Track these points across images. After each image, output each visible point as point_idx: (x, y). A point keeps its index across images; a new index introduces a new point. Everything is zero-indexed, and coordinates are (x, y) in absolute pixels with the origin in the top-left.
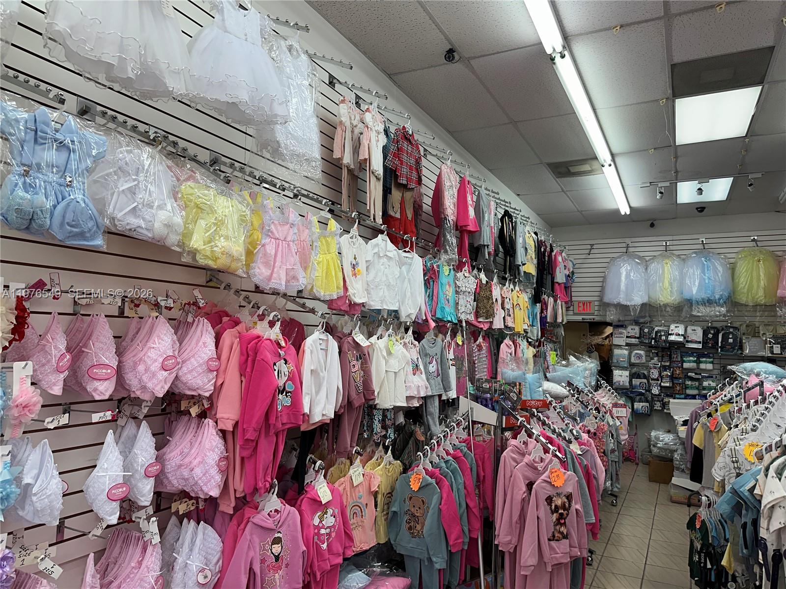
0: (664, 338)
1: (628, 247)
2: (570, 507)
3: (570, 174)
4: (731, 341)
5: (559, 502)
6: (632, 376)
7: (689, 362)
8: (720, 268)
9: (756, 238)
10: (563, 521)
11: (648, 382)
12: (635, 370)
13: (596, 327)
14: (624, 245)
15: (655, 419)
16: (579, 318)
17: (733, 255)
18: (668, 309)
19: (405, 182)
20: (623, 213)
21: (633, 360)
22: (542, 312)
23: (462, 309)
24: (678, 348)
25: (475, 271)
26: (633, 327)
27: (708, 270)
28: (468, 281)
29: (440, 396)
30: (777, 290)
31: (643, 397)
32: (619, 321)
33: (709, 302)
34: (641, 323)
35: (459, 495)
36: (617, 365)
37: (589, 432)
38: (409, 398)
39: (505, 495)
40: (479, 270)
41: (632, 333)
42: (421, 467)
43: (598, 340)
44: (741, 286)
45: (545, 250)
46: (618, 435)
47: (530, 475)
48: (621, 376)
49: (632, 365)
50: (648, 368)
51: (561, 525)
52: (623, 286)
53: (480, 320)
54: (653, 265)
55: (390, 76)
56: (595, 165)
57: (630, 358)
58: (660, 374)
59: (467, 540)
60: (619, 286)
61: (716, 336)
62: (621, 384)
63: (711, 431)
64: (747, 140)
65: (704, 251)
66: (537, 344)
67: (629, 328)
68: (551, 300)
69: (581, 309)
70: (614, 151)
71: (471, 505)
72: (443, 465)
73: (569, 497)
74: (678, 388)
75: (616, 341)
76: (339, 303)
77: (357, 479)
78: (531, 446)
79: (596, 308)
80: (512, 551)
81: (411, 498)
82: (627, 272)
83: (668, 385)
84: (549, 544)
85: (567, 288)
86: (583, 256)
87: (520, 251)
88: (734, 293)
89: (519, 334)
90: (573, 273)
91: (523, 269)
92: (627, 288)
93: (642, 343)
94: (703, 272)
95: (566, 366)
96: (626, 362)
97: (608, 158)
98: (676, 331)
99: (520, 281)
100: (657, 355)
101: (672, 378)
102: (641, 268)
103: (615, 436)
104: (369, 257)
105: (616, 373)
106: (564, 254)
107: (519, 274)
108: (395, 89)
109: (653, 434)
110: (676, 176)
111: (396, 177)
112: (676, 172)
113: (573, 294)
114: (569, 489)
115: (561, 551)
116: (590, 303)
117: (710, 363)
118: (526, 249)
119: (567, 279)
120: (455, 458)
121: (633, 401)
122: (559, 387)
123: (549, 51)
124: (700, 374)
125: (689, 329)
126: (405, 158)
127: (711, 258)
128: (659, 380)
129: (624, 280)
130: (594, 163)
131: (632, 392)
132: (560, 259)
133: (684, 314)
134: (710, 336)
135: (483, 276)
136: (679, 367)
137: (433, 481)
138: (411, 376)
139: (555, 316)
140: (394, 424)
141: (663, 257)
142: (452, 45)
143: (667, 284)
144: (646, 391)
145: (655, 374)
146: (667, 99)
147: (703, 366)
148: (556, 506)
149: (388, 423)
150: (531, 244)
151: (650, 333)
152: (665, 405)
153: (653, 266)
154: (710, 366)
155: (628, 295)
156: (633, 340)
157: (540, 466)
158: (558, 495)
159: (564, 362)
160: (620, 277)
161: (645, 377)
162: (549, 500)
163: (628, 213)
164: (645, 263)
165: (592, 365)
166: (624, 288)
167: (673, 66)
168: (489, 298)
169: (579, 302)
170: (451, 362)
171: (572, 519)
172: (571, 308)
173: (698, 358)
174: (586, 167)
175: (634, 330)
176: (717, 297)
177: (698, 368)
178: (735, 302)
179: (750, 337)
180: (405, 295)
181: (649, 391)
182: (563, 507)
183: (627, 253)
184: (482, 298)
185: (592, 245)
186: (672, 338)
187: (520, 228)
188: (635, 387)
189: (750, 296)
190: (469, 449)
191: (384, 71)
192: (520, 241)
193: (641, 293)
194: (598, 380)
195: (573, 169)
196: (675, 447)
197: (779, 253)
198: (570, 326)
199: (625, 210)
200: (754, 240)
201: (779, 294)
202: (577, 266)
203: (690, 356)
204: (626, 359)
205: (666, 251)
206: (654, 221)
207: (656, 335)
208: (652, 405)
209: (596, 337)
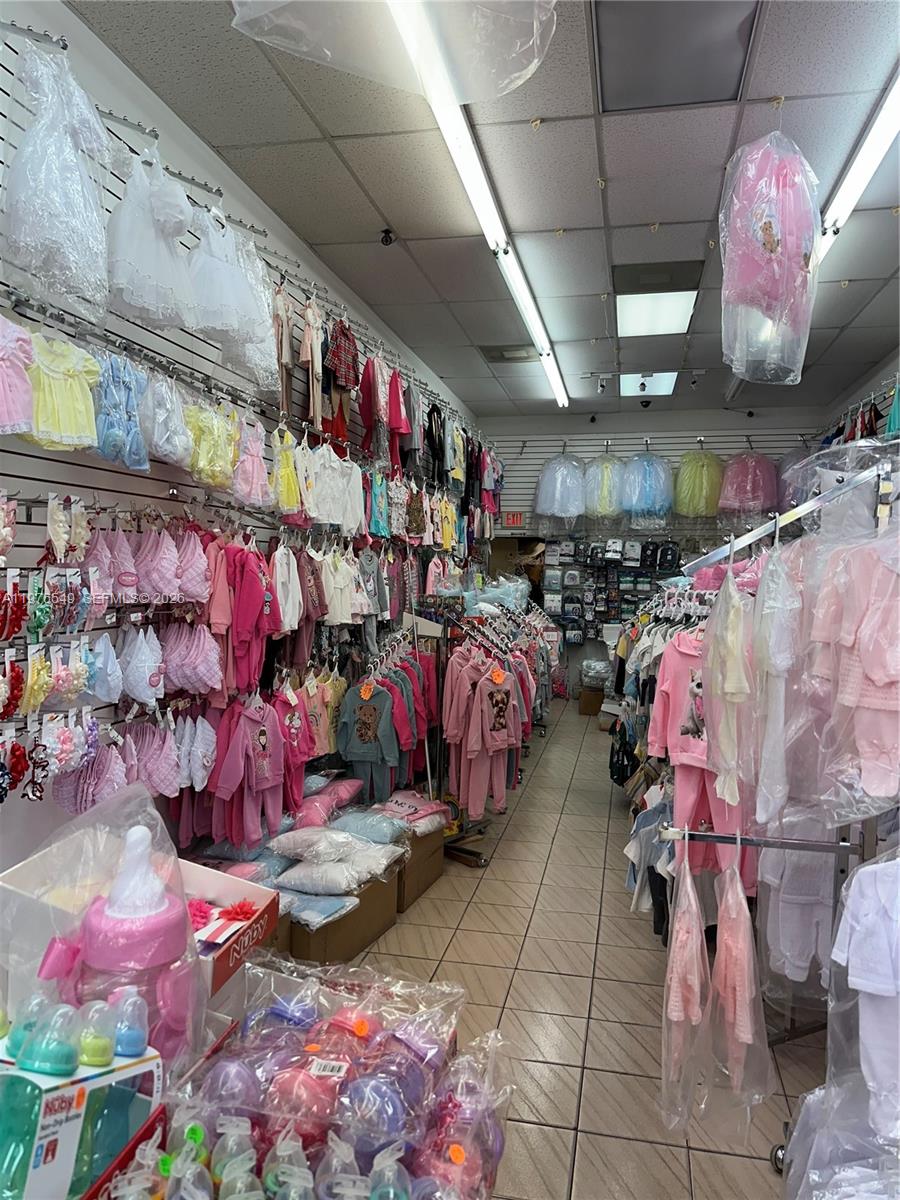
0: (600, 555)
1: (565, 446)
2: (508, 700)
3: (502, 359)
4: (669, 557)
5: (499, 697)
6: (565, 601)
7: (626, 582)
8: (662, 475)
9: (702, 439)
10: (502, 714)
11: (582, 607)
12: (568, 593)
13: (526, 544)
14: (562, 443)
15: (588, 648)
16: (508, 533)
17: (678, 459)
18: (606, 522)
19: (344, 384)
20: (561, 406)
21: (566, 582)
22: (469, 526)
23: (394, 523)
24: (616, 567)
25: (405, 480)
26: (567, 543)
27: (649, 477)
28: (400, 491)
29: (377, 616)
30: (719, 499)
31: (575, 624)
32: (553, 536)
33: (649, 514)
34: (577, 539)
35: (408, 701)
37: (521, 650)
38: (354, 615)
39: (452, 695)
40: (409, 479)
41: (566, 551)
42: (371, 677)
43: (528, 559)
44: (683, 495)
45: (473, 449)
46: (548, 658)
47: (475, 676)
48: (553, 601)
49: (565, 588)
50: (583, 591)
51: (501, 717)
52: (558, 495)
53: (412, 535)
54: (592, 469)
55: (311, 246)
56: (532, 352)
57: (563, 580)
58: (595, 597)
59: (415, 741)
60: (554, 495)
61: (654, 552)
62: (553, 610)
63: (633, 641)
64: (688, 337)
65: (647, 453)
66: (464, 564)
67: (564, 544)
68: (479, 510)
69: (510, 521)
70: (554, 339)
71: (419, 709)
72: (393, 674)
73: (507, 694)
74: (613, 612)
75: (549, 560)
76: (296, 518)
77: (313, 691)
78: (473, 653)
79: (528, 521)
80: (458, 743)
81: (361, 708)
82: (563, 478)
83: (602, 609)
84: (491, 735)
85: (495, 495)
86: (514, 456)
87: (449, 453)
88: (675, 505)
89: (446, 551)
90: (502, 476)
91: (452, 474)
92: (562, 497)
93: (576, 562)
94: (644, 478)
95: (496, 587)
96: (559, 585)
97: (547, 346)
98: (613, 547)
99: (448, 489)
100: (593, 576)
101: (607, 601)
102: (579, 473)
103: (545, 659)
104: (317, 470)
105: (548, 597)
106: (492, 454)
107: (447, 481)
108: (315, 258)
109: (585, 663)
110: (619, 368)
111: (336, 378)
112: (619, 364)
113: (502, 503)
114: (508, 687)
115: (501, 740)
116: (520, 514)
117: (647, 583)
118: (455, 450)
119: (496, 485)
120: (403, 668)
121: (565, 629)
122: (492, 607)
123: (492, 246)
124: (637, 596)
125: (627, 544)
126: (343, 355)
127: (654, 462)
128: (593, 605)
129: (559, 487)
130: (532, 350)
131: (564, 619)
132: (488, 460)
133: (622, 528)
134: (649, 552)
135: (413, 484)
136: (615, 589)
137: (385, 689)
138: (354, 593)
139: (483, 532)
140: (338, 642)
141: (604, 459)
142: (388, 224)
143: (606, 493)
144: (580, 617)
145: (589, 597)
146: (608, 294)
147: (640, 587)
148: (497, 701)
149: (334, 640)
150: (460, 443)
151: (586, 550)
152: (598, 632)
153: (591, 471)
154: (647, 587)
155: (563, 505)
156: (568, 558)
157: (483, 669)
158: (499, 691)
159: (494, 583)
160: (556, 483)
161: (579, 601)
162: (491, 695)
163: (566, 405)
164: (584, 466)
165: (523, 586)
166: (559, 497)
167: (614, 268)
168: (420, 510)
169: (508, 513)
170: (385, 581)
171: (509, 712)
172: (500, 521)
173: (636, 577)
174: (523, 354)
175: (568, 547)
176: (657, 508)
177: (635, 589)
178: (676, 514)
179: (690, 553)
180: (346, 508)
181: (583, 617)
182: (502, 701)
183: (564, 454)
184: (414, 509)
185: (524, 442)
186: (609, 555)
187: (449, 425)
188: (568, 613)
189: (691, 508)
190: (416, 660)
191: (305, 241)
192: (448, 440)
193: (577, 503)
194: (529, 603)
195: (507, 355)
196: (606, 675)
197: (725, 458)
198: (499, 543)
199: (563, 401)
200: (700, 442)
201: (720, 505)
202: (507, 468)
203: (627, 576)
204: (559, 581)
205: (607, 452)
206: (596, 413)
207: (592, 552)
208: (585, 633)
209: (526, 556)
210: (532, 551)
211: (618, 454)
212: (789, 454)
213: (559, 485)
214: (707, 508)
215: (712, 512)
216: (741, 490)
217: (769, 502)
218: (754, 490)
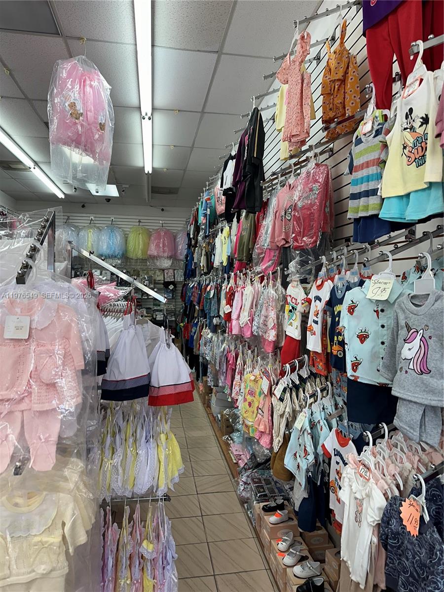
3: (10, 168)
8: (119, 238)
17: (127, 229)
30: (148, 250)
33: (112, 257)
44: (130, 248)
54: (82, 232)
65: (112, 226)
88: (126, 252)
94: (110, 239)
102: (75, 234)
127: (114, 230)
141: (89, 227)
143: (90, 245)
174: (22, 167)
176: (116, 253)
178: (126, 257)
189: (134, 254)
195: (12, 166)
197: (151, 230)
201: (148, 253)
205: (90, 223)
206: (85, 203)
211: (97, 225)
212: (180, 230)
214: (142, 255)
215: (145, 257)
216: (158, 246)
217: (170, 253)
218: (164, 246)
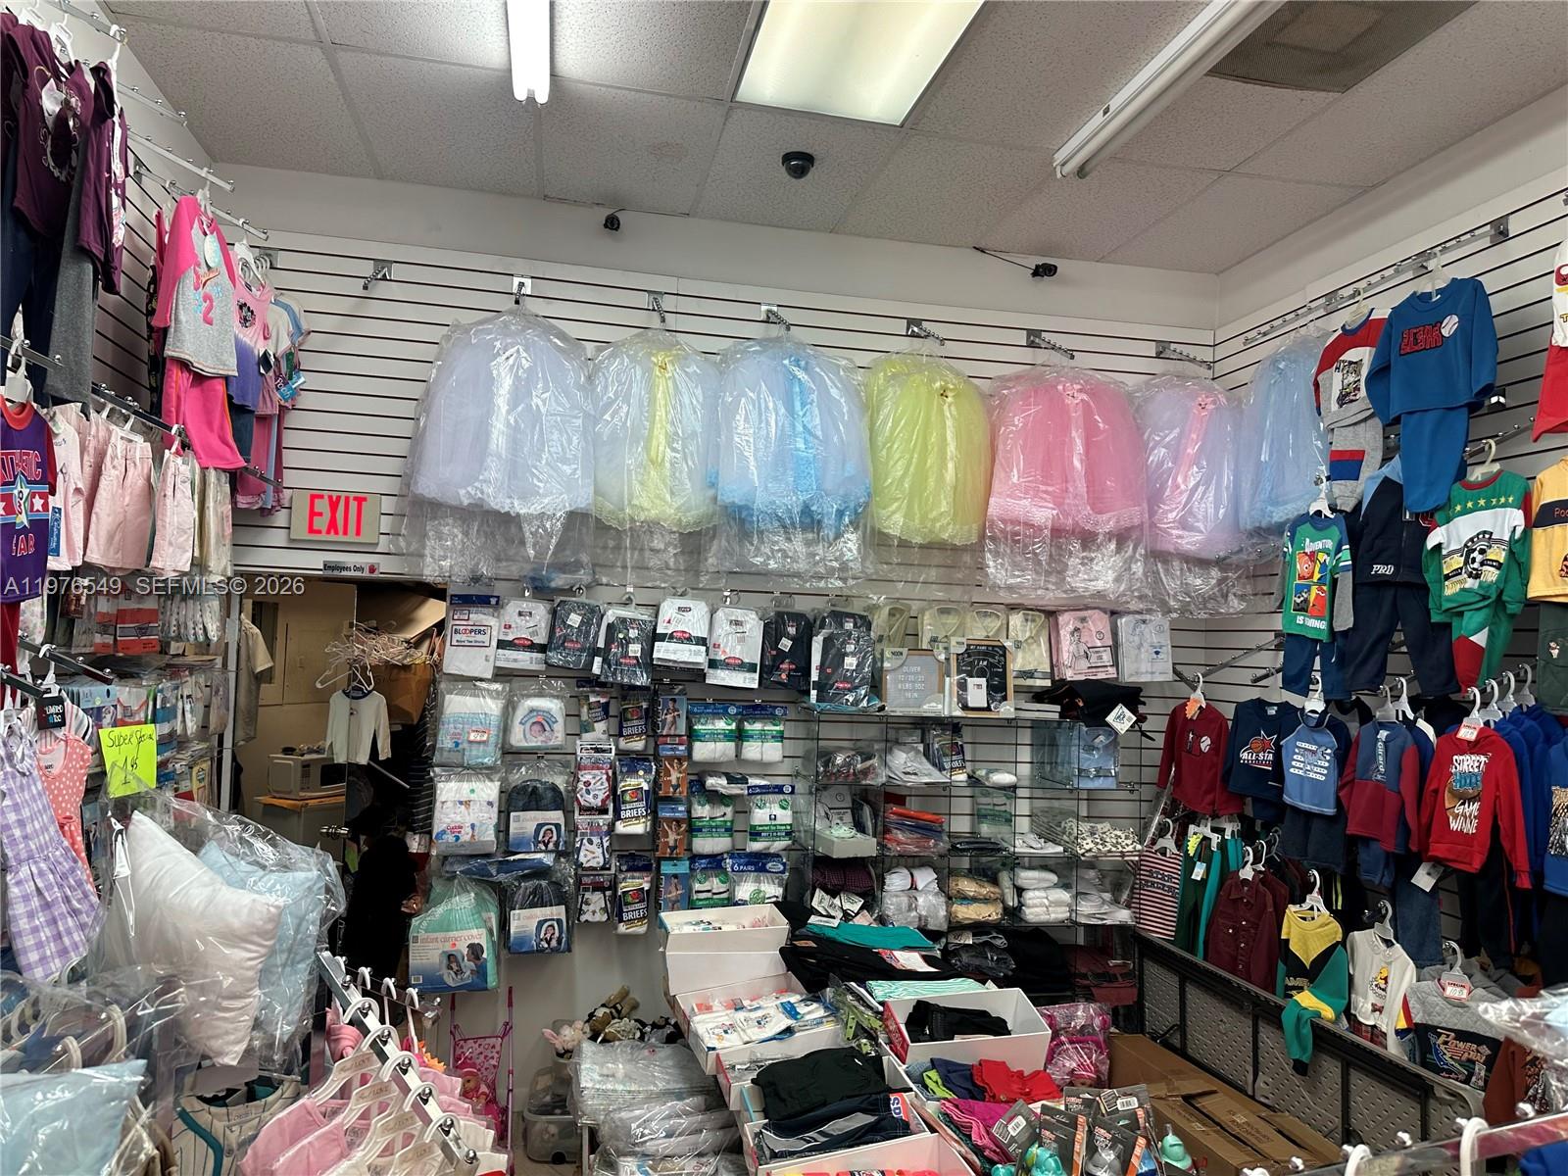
0: (636, 650)
4: (850, 662)
6: (516, 799)
7: (714, 736)
8: (842, 403)
11: (569, 821)
12: (521, 775)
16: (311, 562)
18: (661, 541)
20: (520, 94)
21: (518, 738)
24: (684, 689)
26: (525, 606)
27: (803, 405)
31: (544, 886)
32: (476, 579)
33: (802, 521)
34: (560, 591)
36: (455, 758)
41: (521, 630)
43: (387, 648)
44: (894, 472)
48: (467, 803)
49: (511, 754)
50: (572, 767)
52: (498, 439)
54: (616, 364)
57: (506, 729)
58: (613, 789)
60: (484, 436)
61: (803, 644)
62: (465, 837)
67: (512, 608)
69: (321, 523)
74: (672, 838)
75: (458, 658)
79: (386, 524)
82: (517, 377)
83: (637, 828)
92: (515, 443)
93: (552, 671)
94: (788, 408)
96: (491, 748)
98: (680, 625)
100: (606, 714)
101: (655, 800)
102: (573, 373)
113: (290, 460)
116: (360, 500)
117: (774, 737)
119: (251, 375)
121: (505, 902)
124: (744, 780)
127: (813, 362)
128: (606, 812)
129: (504, 409)
131: (504, 866)
133: (713, 564)
134: (786, 644)
136: (680, 759)
143: (662, 448)
144: (559, 854)
145: (594, 788)
147: (752, 750)
151: (587, 630)
154: (772, 751)
155: (515, 469)
156: (525, 656)
160: (488, 395)
161: (558, 800)
163: (542, 97)
166: (502, 441)
169: (314, 494)
173: (742, 721)
175: (528, 618)
176: (831, 503)
177: (739, 758)
178: (874, 529)
179: (905, 651)
181: (568, 852)
183: (517, 314)
185: (381, 264)
186: (666, 652)
188: (521, 845)
193: (567, 469)
199: (531, 82)
201: (991, 510)
202: (314, 342)
203: (717, 715)
204: (492, 736)
207: (609, 640)
208: (575, 913)
209: (385, 638)
210: (406, 621)
213: (502, 402)
214: (954, 518)
215: (969, 533)
